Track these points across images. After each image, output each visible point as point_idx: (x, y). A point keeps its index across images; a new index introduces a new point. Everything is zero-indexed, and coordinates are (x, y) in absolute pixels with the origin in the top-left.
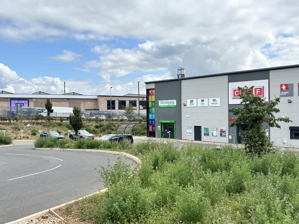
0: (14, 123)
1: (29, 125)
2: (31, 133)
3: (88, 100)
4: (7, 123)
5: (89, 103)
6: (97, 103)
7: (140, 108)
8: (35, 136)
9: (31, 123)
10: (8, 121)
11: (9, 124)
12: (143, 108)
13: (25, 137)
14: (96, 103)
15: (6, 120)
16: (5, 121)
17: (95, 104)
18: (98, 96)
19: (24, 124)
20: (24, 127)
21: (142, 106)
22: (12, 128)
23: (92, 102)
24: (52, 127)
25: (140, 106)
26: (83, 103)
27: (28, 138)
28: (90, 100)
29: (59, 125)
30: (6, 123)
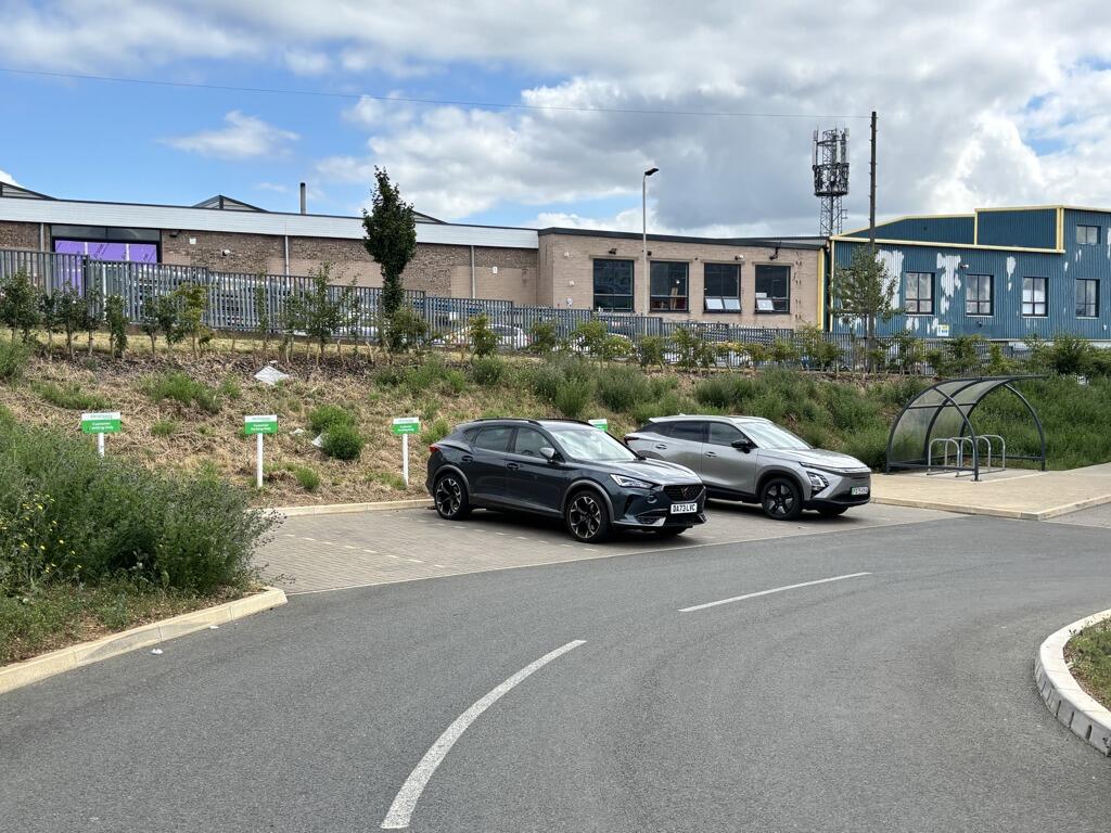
0: (150, 357)
1: (268, 376)
2: (317, 442)
3: (488, 256)
4: (97, 351)
5: (495, 270)
6: (538, 274)
7: (761, 308)
8: (354, 470)
9: (282, 361)
10: (102, 339)
11: (113, 359)
12: (776, 305)
13: (283, 477)
14: (531, 270)
15: (87, 325)
16: (81, 339)
17: (525, 281)
18: (541, 233)
19: (229, 366)
20: (242, 385)
21: (765, 295)
22: (146, 391)
23: (512, 266)
24: (443, 393)
25: (759, 295)
26: (461, 270)
27: (310, 486)
28: (501, 254)
29: (480, 381)
30: (84, 350)
